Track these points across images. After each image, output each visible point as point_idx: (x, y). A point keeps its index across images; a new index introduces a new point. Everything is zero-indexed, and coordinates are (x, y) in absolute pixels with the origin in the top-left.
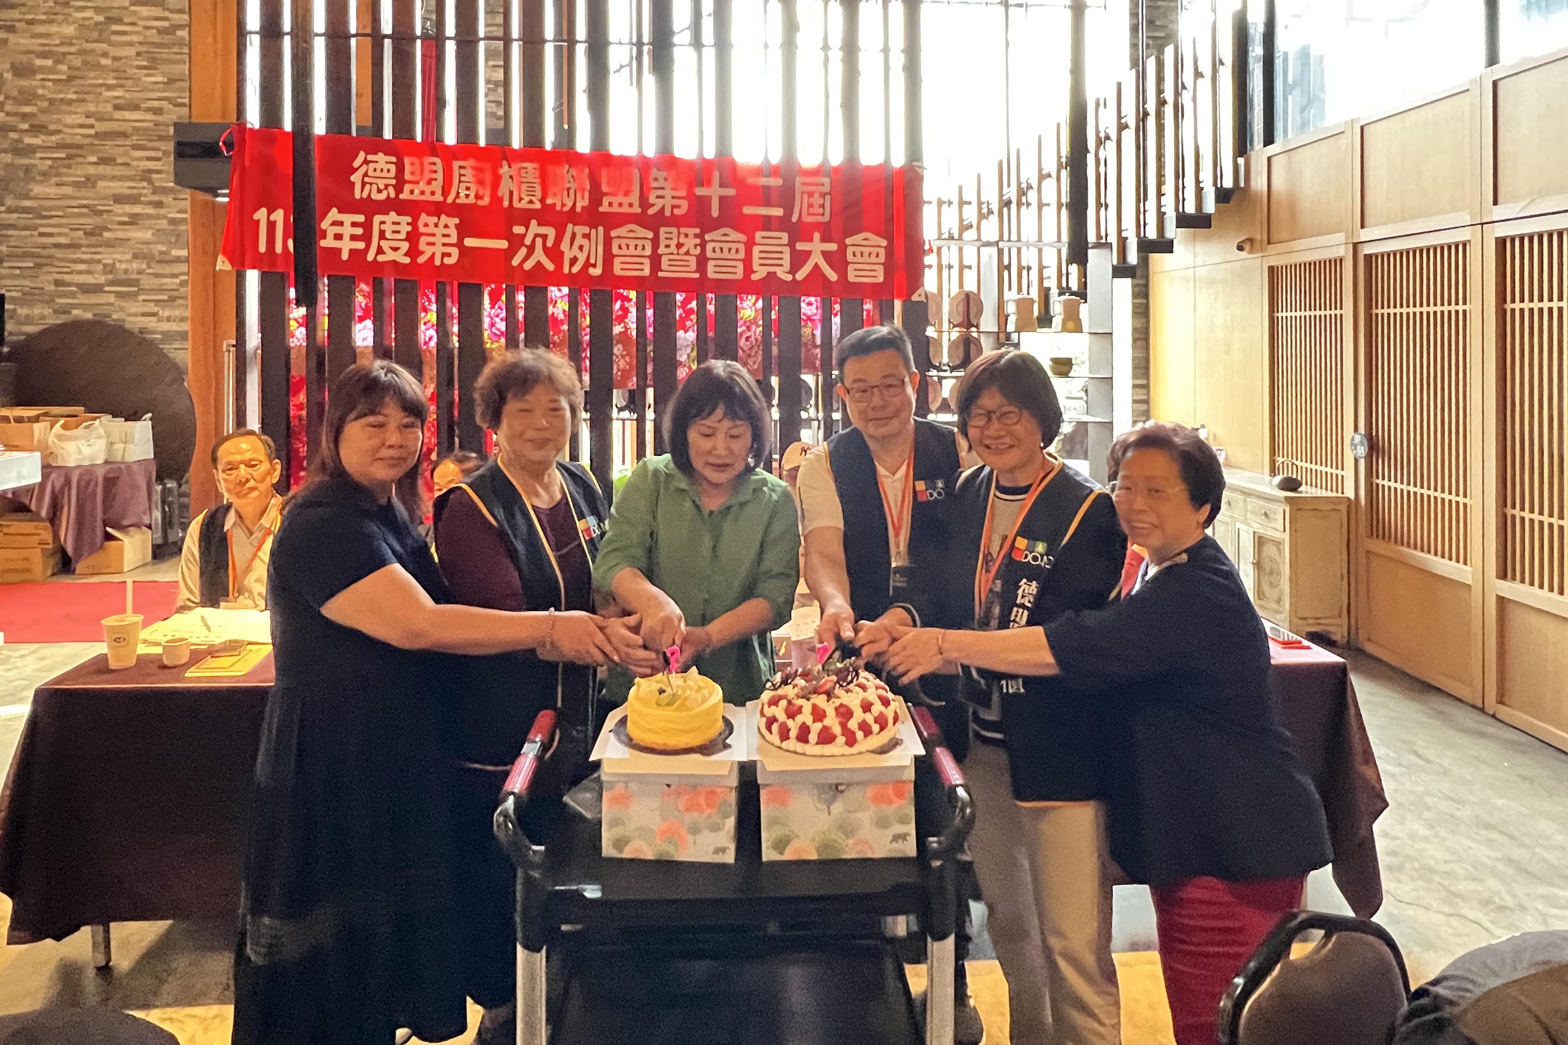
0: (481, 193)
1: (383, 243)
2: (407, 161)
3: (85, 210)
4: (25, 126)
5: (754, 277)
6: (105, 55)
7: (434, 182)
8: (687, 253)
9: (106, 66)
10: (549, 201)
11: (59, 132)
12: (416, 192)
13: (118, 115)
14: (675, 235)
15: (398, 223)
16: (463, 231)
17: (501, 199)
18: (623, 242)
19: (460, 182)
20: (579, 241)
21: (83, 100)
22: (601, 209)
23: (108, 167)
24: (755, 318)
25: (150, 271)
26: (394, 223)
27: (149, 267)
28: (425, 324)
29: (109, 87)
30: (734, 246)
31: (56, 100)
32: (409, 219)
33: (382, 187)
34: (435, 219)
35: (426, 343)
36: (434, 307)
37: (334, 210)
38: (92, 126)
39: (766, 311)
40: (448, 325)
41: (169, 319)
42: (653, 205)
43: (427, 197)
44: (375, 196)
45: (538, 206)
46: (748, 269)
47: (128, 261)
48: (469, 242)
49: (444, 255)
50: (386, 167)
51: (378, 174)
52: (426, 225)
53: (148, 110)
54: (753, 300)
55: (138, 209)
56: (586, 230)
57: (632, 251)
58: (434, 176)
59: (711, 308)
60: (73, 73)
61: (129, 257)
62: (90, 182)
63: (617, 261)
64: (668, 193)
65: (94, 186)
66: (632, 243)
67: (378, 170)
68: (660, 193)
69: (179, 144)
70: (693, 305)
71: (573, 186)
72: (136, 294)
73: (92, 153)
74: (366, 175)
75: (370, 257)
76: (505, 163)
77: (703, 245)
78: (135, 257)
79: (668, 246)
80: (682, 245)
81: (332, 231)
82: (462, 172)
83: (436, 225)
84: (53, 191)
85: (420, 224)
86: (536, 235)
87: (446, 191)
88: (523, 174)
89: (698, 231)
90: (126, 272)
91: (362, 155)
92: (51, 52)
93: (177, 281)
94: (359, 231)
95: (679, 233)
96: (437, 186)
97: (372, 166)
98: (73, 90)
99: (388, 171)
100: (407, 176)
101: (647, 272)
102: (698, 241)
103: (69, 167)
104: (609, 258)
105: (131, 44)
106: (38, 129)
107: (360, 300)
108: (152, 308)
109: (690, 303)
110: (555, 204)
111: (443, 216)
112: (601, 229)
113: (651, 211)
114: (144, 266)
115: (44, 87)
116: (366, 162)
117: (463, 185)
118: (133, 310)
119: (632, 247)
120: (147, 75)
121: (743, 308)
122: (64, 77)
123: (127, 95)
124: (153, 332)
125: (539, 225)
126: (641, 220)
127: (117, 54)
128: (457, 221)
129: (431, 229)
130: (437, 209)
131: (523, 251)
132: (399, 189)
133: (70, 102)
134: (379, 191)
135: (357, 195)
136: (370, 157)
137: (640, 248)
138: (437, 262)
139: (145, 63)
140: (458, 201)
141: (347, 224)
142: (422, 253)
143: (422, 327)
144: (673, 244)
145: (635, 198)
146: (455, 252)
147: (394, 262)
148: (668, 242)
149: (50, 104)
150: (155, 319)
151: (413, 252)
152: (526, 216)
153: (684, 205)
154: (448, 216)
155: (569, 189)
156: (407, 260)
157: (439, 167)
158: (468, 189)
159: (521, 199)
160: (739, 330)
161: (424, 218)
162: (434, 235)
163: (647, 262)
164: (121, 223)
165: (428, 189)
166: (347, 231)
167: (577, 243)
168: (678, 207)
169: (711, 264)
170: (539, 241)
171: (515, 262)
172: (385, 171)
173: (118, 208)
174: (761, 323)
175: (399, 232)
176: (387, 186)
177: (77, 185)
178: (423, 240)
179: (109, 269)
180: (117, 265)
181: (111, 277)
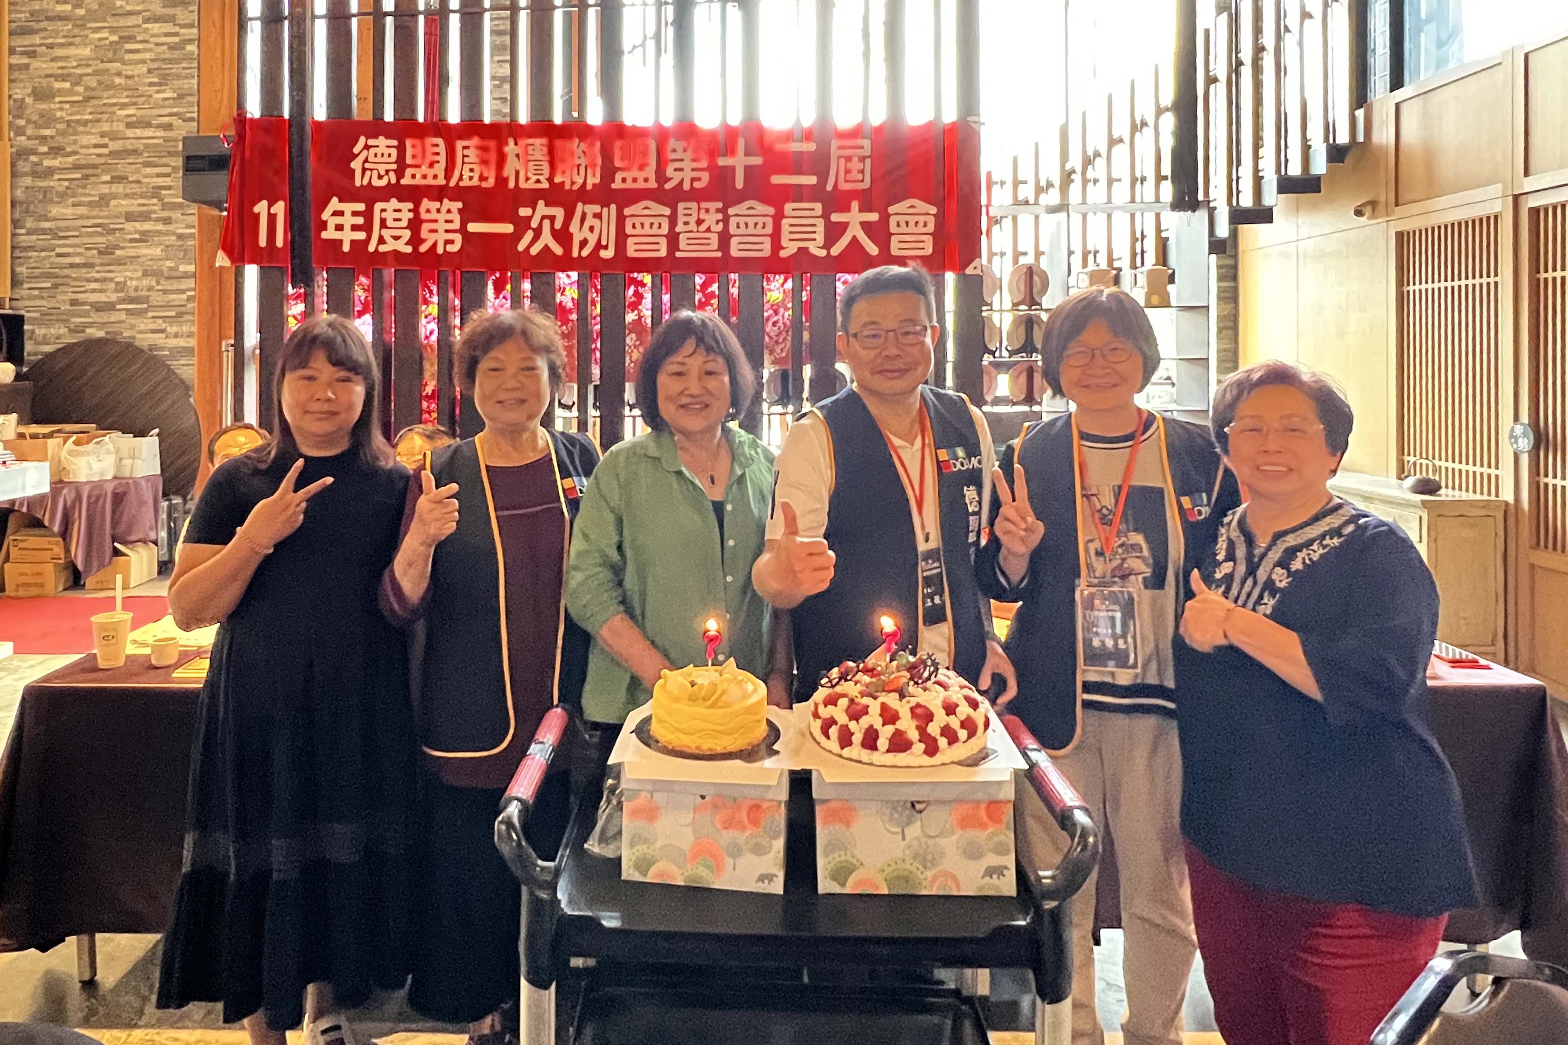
0: (485, 175)
1: (386, 233)
2: (408, 143)
3: (99, 229)
4: (45, 149)
5: (783, 254)
6: (119, 74)
7: (436, 165)
8: (708, 230)
9: (120, 84)
10: (558, 179)
11: (75, 153)
12: (418, 176)
13: (130, 133)
14: (694, 212)
15: (399, 211)
16: (466, 216)
17: (506, 180)
18: (638, 221)
19: (463, 163)
20: (590, 221)
21: (98, 121)
22: (613, 186)
23: (121, 186)
24: (784, 300)
25: (159, 287)
26: (395, 211)
27: (158, 283)
28: (426, 317)
29: (124, 106)
30: (760, 220)
31: (73, 121)
32: (411, 206)
33: (382, 173)
34: (437, 204)
35: (427, 338)
36: (435, 299)
37: (335, 199)
38: (105, 146)
39: (796, 292)
40: (451, 316)
41: (176, 336)
42: (670, 179)
43: (430, 181)
44: (376, 182)
45: (546, 185)
46: (777, 245)
47: (138, 279)
48: (473, 227)
49: (447, 242)
50: (387, 151)
51: (379, 159)
52: (428, 211)
53: (158, 126)
54: (781, 281)
55: (147, 226)
56: (597, 208)
57: (647, 230)
58: (437, 158)
59: (734, 291)
60: (88, 94)
61: (140, 274)
62: (104, 200)
63: (630, 241)
64: (688, 165)
65: (107, 204)
66: (647, 221)
67: (379, 155)
68: (678, 165)
69: (188, 159)
70: (715, 287)
71: (583, 161)
72: (145, 311)
73: (105, 171)
74: (366, 161)
75: (371, 248)
76: (511, 141)
77: (726, 220)
78: (146, 274)
79: (686, 223)
80: (703, 221)
81: (332, 222)
82: (466, 152)
83: (438, 211)
84: (69, 212)
85: (422, 209)
86: (543, 218)
87: (449, 172)
88: (531, 152)
89: (720, 205)
90: (136, 289)
91: (362, 140)
92: (69, 75)
93: (184, 296)
94: (360, 220)
95: (699, 209)
96: (440, 169)
97: (372, 150)
98: (89, 110)
99: (390, 155)
100: (409, 161)
101: (663, 253)
102: (720, 216)
103: (84, 187)
104: (621, 237)
105: (143, 61)
106: (56, 151)
107: (360, 294)
108: (160, 324)
109: (710, 286)
110: (563, 183)
111: (446, 201)
112: (613, 207)
113: (668, 186)
114: (153, 283)
115: (62, 109)
116: (367, 147)
117: (467, 167)
118: (142, 327)
119: (647, 226)
120: (158, 92)
121: (770, 290)
122: (81, 98)
123: (140, 113)
124: (162, 349)
125: (546, 205)
126: (658, 195)
127: (130, 73)
128: (460, 205)
129: (433, 215)
130: (439, 193)
131: (529, 235)
132: (400, 174)
133: (85, 123)
134: (380, 177)
135: (358, 183)
136: (371, 142)
137: (656, 226)
138: (440, 251)
139: (156, 80)
140: (461, 184)
141: (348, 214)
142: (423, 241)
143: (424, 321)
144: (693, 220)
145: (650, 171)
146: (458, 238)
147: (396, 252)
148: (686, 219)
149: (68, 126)
150: (163, 335)
151: (416, 240)
152: (532, 198)
153: (705, 177)
154: (450, 200)
155: (579, 166)
156: (409, 249)
157: (442, 149)
158: (472, 170)
159: (527, 179)
160: (766, 314)
161: (426, 203)
162: (436, 221)
163: (664, 242)
164: (132, 241)
165: (430, 173)
166: (348, 220)
167: (587, 225)
168: (699, 179)
169: (734, 241)
170: (547, 224)
171: (521, 247)
172: (386, 155)
173: (128, 226)
174: (790, 305)
175: (400, 220)
176: (387, 171)
177: (90, 204)
178: (425, 227)
179: (121, 287)
180: (129, 283)
181: (122, 294)
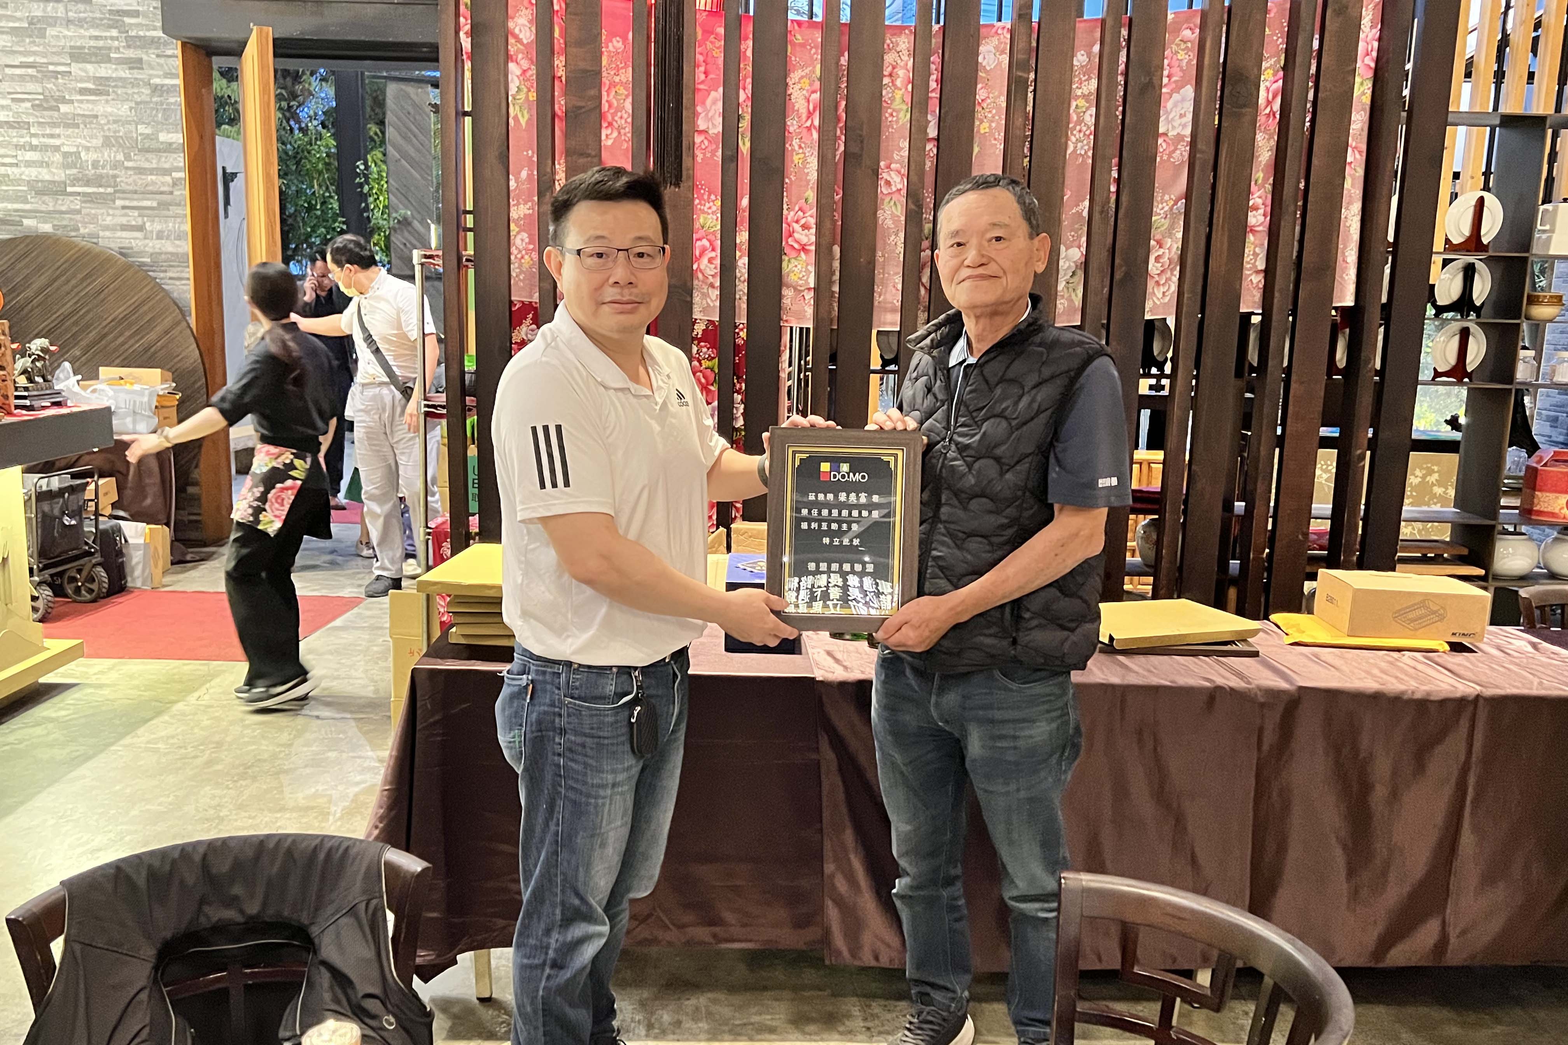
3: (30, 71)
25: (131, 164)
27: (128, 158)
41: (160, 236)
47: (96, 149)
55: (104, 71)
62: (36, 28)
65: (41, 35)
72: (111, 197)
78: (107, 143)
90: (95, 165)
93: (168, 179)
108: (134, 218)
114: (120, 157)
118: (108, 221)
124: (139, 254)
150: (140, 234)
164: (83, 91)
173: (75, 68)
177: (14, 31)
179: (71, 160)
180: (83, 154)
181: (74, 171)
